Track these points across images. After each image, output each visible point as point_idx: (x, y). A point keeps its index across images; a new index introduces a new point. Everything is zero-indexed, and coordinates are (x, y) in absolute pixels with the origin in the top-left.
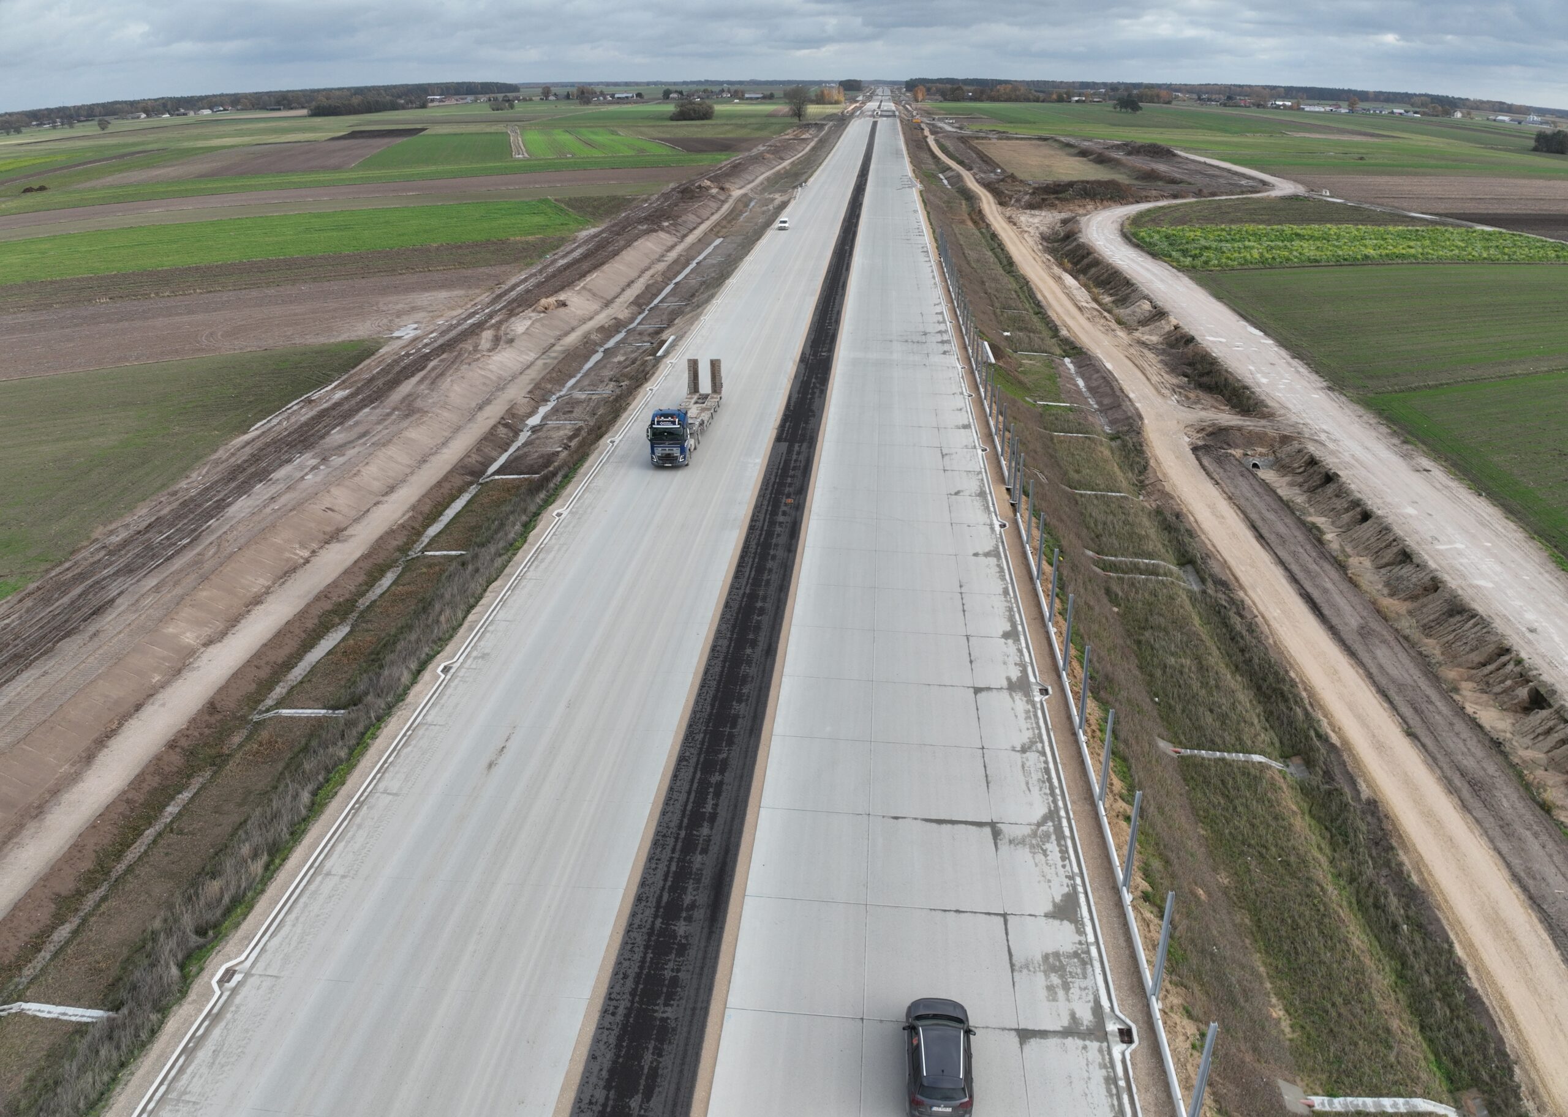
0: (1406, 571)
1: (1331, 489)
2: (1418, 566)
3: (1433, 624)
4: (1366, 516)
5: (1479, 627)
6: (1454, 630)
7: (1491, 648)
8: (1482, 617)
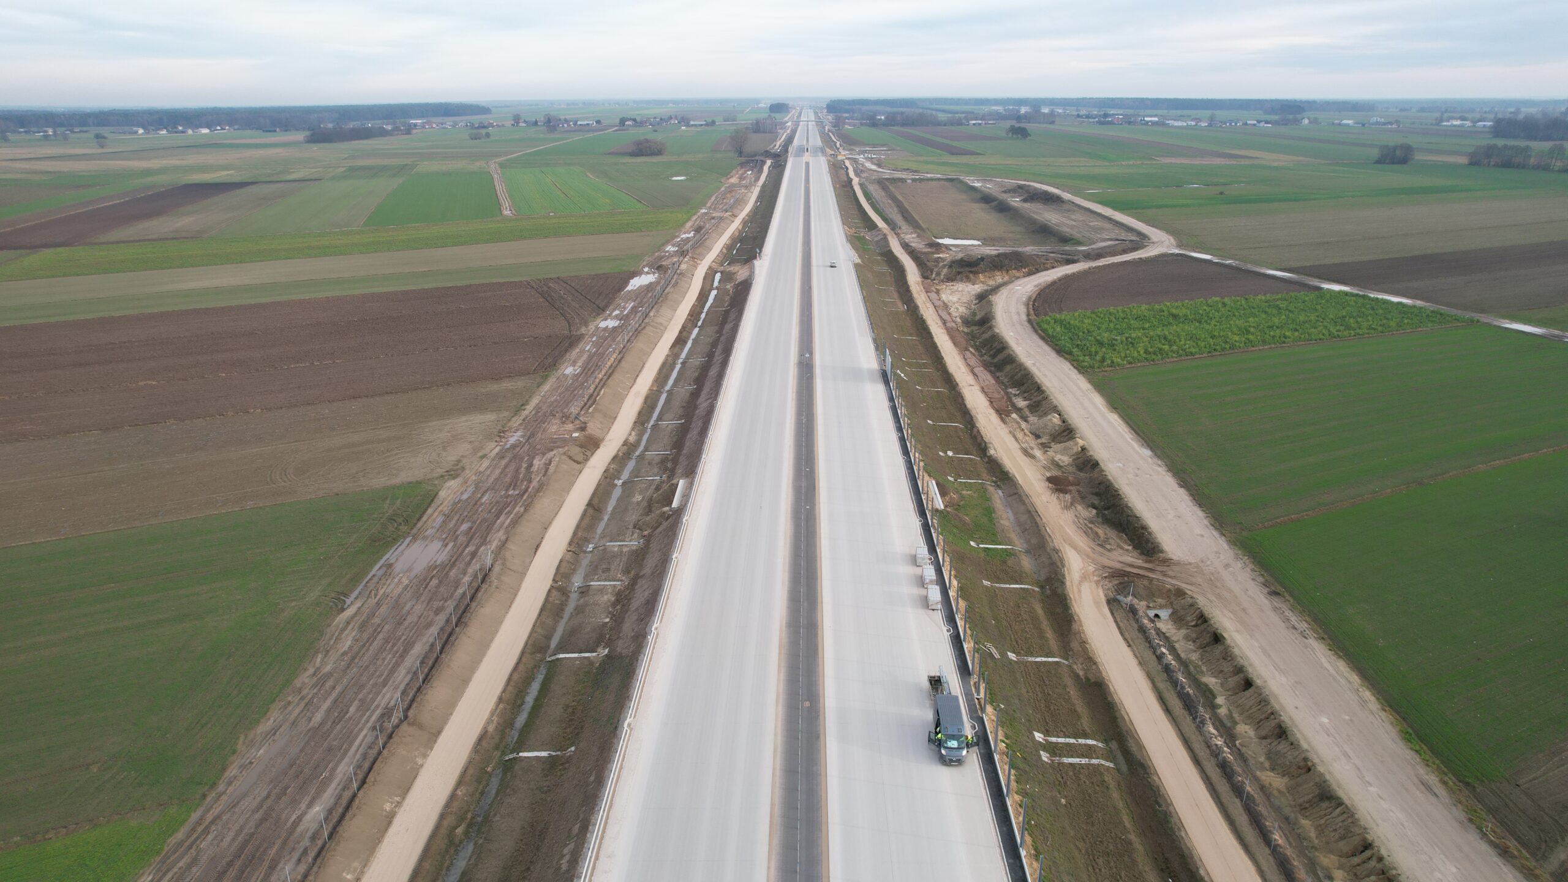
0: (1283, 747)
1: (1218, 649)
2: (1292, 744)
3: (1307, 805)
4: (1248, 684)
5: (1345, 816)
6: (1325, 815)
7: (1356, 841)
8: (1346, 806)
